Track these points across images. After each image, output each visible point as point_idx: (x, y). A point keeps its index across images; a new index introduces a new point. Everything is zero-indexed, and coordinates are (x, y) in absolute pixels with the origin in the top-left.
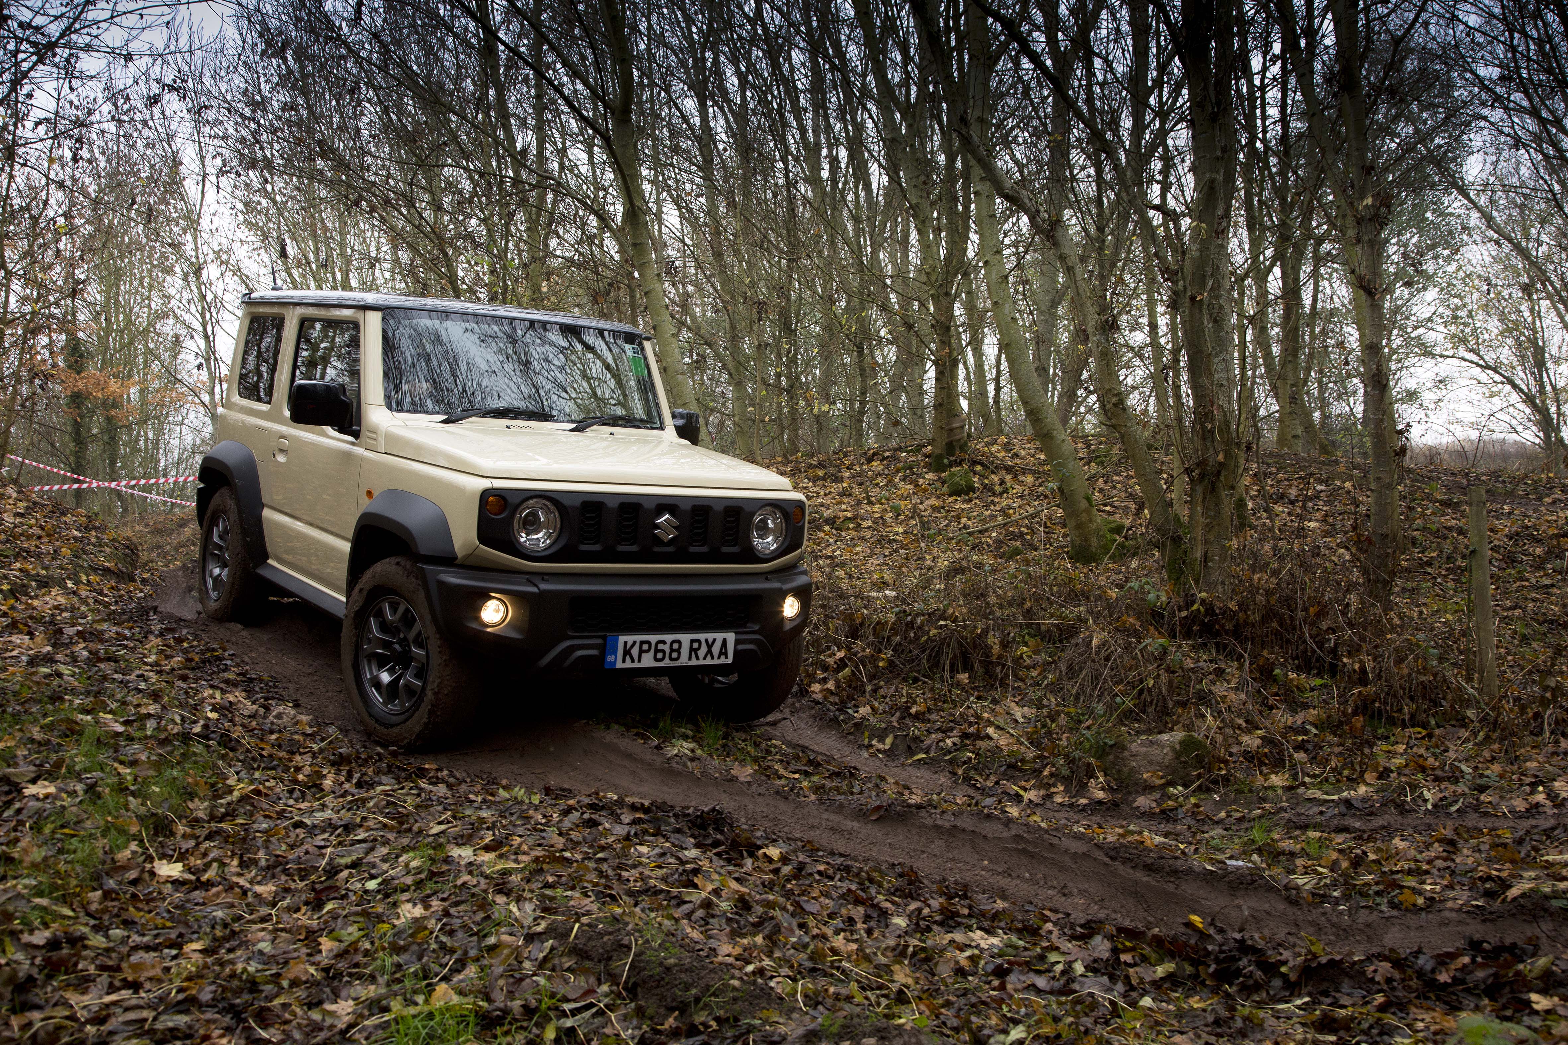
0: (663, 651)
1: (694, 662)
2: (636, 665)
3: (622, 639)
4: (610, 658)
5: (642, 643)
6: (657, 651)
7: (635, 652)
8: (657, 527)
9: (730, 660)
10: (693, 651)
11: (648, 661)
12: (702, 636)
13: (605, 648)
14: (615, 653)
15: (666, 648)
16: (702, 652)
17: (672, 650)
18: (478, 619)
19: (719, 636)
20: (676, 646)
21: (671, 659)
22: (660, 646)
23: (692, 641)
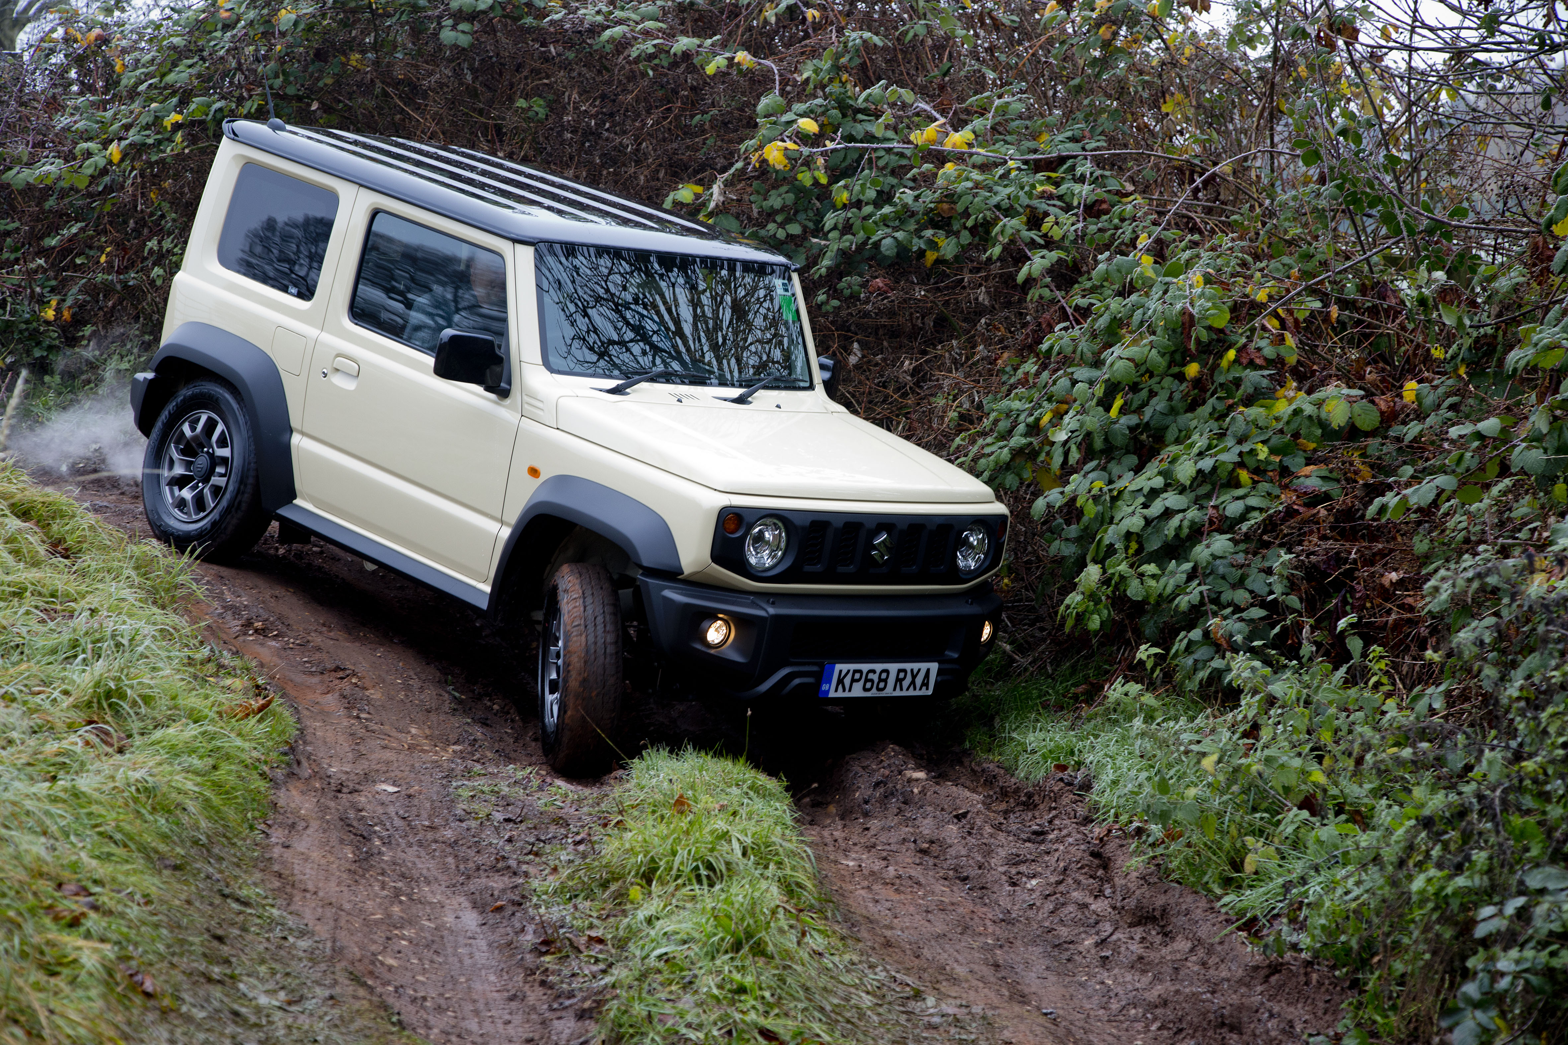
0: (872, 681)
1: (898, 693)
2: (847, 694)
3: (838, 667)
4: (825, 687)
5: (855, 671)
6: (867, 680)
7: (847, 681)
8: (874, 548)
9: (930, 692)
10: (899, 681)
11: (857, 691)
12: (908, 666)
13: (822, 676)
14: (830, 682)
15: (875, 677)
16: (906, 683)
17: (880, 680)
18: (703, 640)
19: (924, 666)
20: (884, 676)
21: (878, 689)
22: (871, 676)
23: (900, 671)
